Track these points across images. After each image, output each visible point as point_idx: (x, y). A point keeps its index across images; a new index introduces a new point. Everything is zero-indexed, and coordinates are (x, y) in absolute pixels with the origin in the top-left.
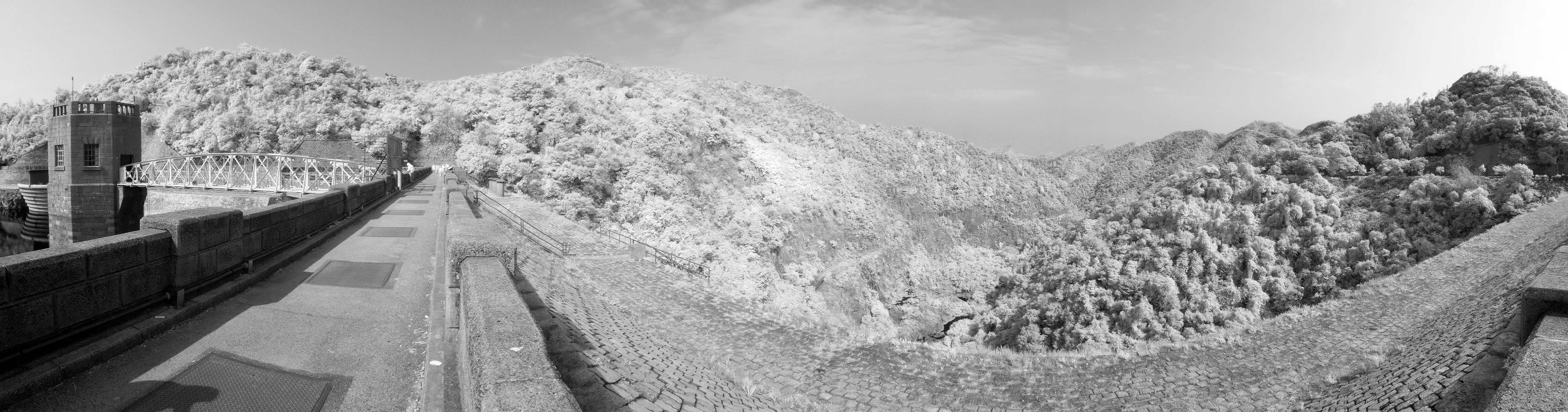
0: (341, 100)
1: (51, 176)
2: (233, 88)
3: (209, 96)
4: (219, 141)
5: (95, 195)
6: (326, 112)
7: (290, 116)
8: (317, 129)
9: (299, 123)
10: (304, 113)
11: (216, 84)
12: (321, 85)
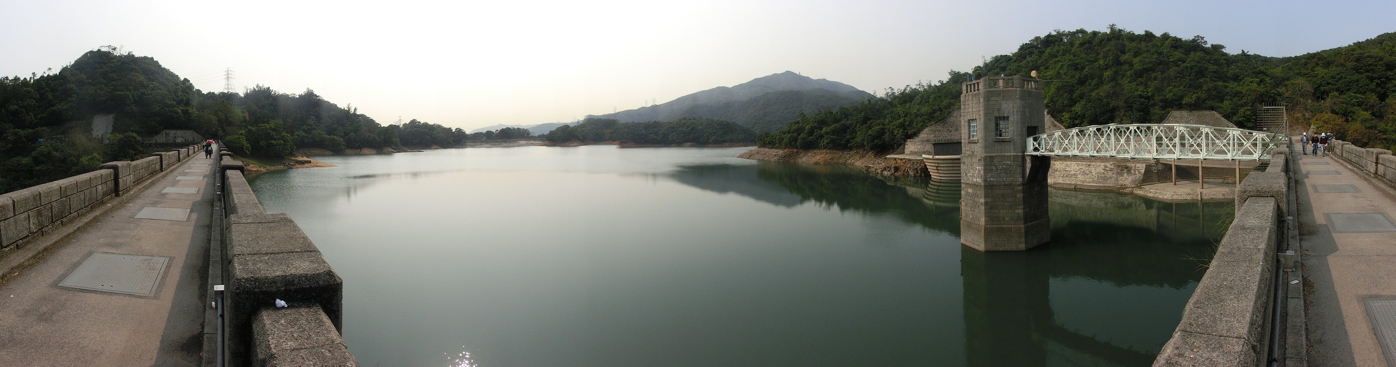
0: (1203, 76)
1: (965, 148)
2: (1106, 65)
3: (1087, 73)
4: (1098, 113)
5: (1005, 164)
6: (1190, 86)
7: (1159, 90)
8: (1184, 102)
9: (1167, 97)
10: (1171, 87)
11: (1091, 62)
12: (1184, 62)
